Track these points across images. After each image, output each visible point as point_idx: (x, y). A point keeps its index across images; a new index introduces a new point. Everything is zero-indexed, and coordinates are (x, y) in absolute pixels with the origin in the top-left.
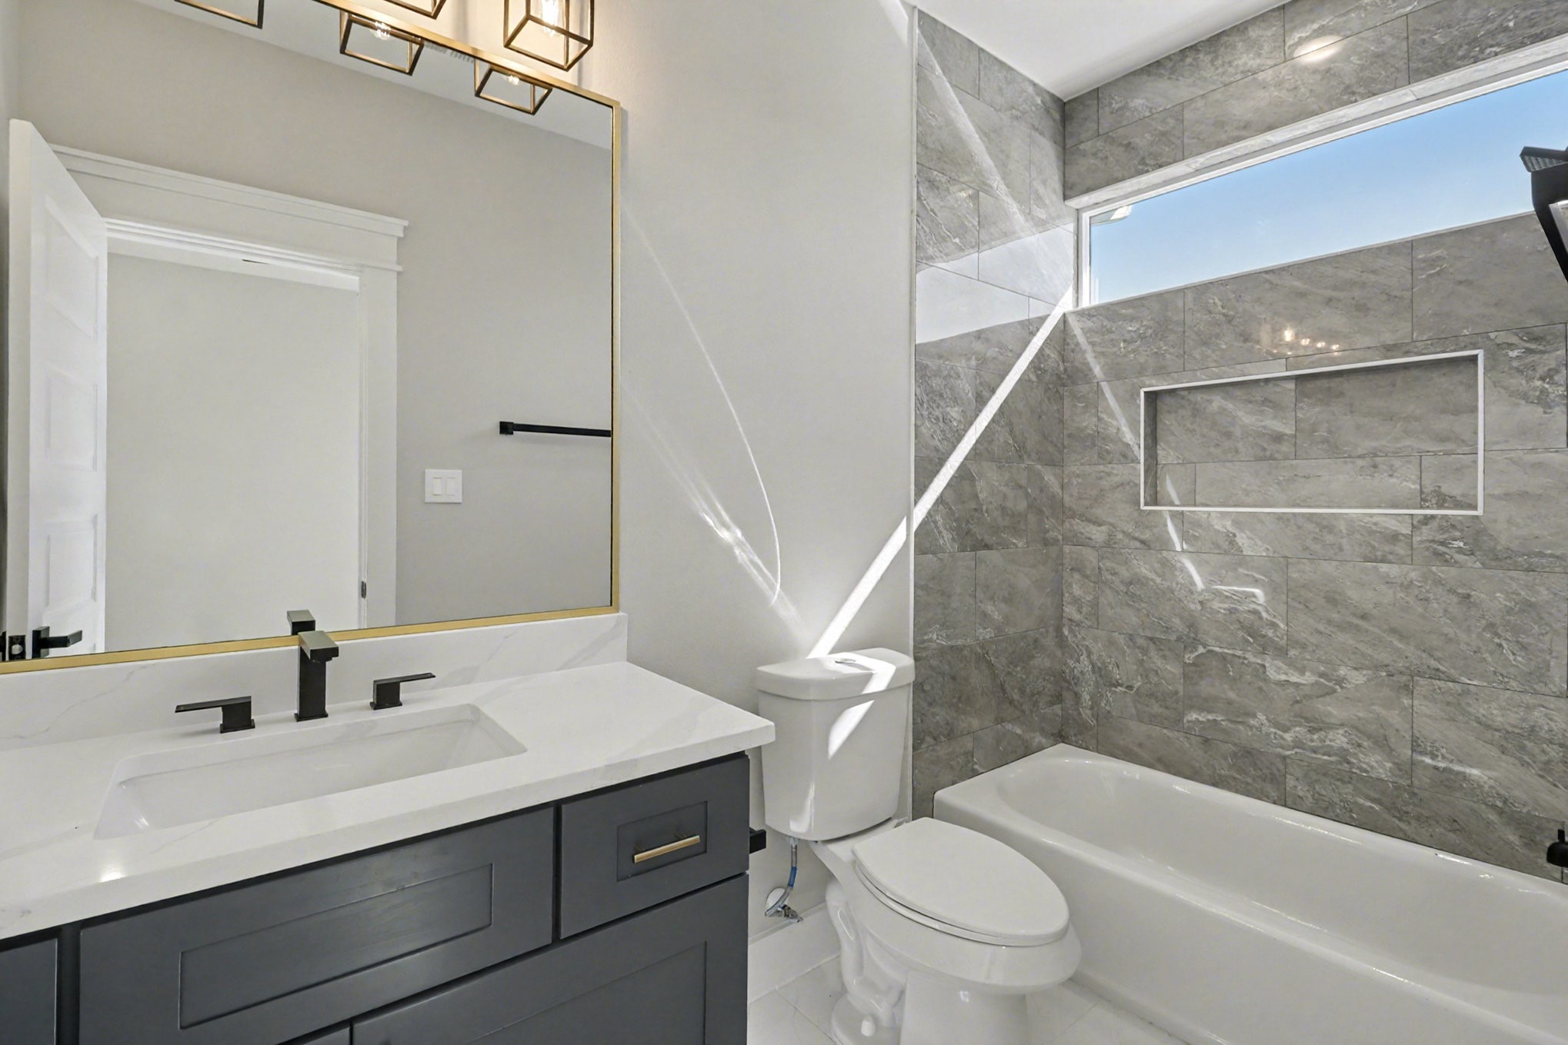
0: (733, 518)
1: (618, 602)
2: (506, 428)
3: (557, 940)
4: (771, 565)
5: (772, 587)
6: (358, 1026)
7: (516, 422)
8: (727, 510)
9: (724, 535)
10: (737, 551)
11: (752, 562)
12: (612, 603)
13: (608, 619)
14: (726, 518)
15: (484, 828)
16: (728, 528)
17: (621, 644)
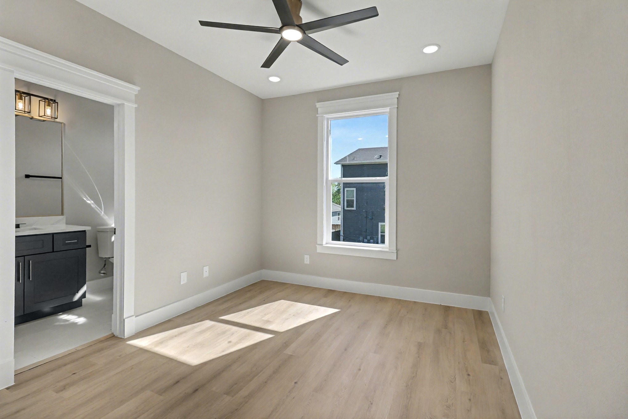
0: (90, 198)
1: (63, 214)
2: (27, 176)
3: (53, 252)
4: (101, 208)
5: (101, 213)
6: (25, 257)
7: (31, 175)
8: (89, 197)
9: (89, 202)
10: (92, 205)
11: (96, 207)
12: (62, 214)
13: (61, 217)
14: (89, 198)
15: (33, 237)
16: (89, 200)
17: (65, 221)
